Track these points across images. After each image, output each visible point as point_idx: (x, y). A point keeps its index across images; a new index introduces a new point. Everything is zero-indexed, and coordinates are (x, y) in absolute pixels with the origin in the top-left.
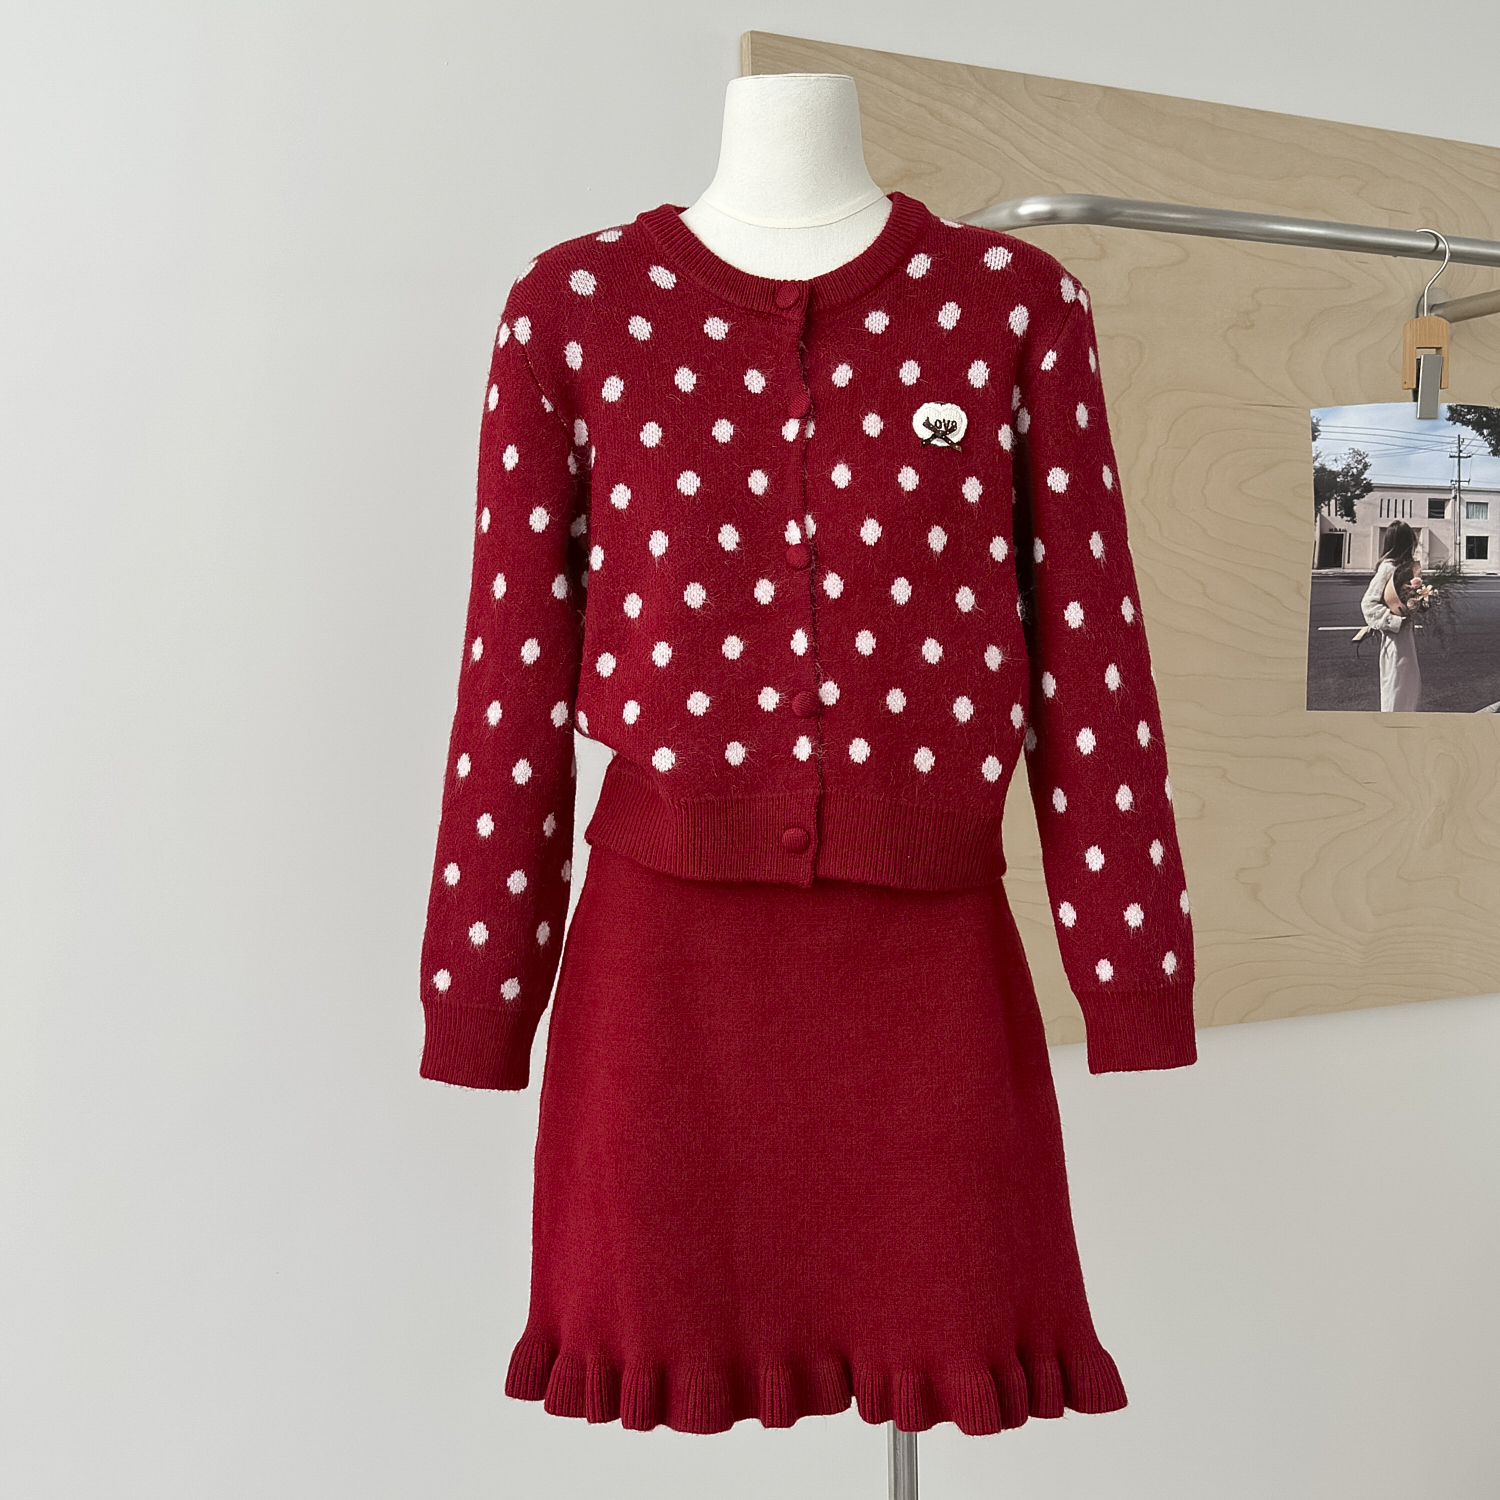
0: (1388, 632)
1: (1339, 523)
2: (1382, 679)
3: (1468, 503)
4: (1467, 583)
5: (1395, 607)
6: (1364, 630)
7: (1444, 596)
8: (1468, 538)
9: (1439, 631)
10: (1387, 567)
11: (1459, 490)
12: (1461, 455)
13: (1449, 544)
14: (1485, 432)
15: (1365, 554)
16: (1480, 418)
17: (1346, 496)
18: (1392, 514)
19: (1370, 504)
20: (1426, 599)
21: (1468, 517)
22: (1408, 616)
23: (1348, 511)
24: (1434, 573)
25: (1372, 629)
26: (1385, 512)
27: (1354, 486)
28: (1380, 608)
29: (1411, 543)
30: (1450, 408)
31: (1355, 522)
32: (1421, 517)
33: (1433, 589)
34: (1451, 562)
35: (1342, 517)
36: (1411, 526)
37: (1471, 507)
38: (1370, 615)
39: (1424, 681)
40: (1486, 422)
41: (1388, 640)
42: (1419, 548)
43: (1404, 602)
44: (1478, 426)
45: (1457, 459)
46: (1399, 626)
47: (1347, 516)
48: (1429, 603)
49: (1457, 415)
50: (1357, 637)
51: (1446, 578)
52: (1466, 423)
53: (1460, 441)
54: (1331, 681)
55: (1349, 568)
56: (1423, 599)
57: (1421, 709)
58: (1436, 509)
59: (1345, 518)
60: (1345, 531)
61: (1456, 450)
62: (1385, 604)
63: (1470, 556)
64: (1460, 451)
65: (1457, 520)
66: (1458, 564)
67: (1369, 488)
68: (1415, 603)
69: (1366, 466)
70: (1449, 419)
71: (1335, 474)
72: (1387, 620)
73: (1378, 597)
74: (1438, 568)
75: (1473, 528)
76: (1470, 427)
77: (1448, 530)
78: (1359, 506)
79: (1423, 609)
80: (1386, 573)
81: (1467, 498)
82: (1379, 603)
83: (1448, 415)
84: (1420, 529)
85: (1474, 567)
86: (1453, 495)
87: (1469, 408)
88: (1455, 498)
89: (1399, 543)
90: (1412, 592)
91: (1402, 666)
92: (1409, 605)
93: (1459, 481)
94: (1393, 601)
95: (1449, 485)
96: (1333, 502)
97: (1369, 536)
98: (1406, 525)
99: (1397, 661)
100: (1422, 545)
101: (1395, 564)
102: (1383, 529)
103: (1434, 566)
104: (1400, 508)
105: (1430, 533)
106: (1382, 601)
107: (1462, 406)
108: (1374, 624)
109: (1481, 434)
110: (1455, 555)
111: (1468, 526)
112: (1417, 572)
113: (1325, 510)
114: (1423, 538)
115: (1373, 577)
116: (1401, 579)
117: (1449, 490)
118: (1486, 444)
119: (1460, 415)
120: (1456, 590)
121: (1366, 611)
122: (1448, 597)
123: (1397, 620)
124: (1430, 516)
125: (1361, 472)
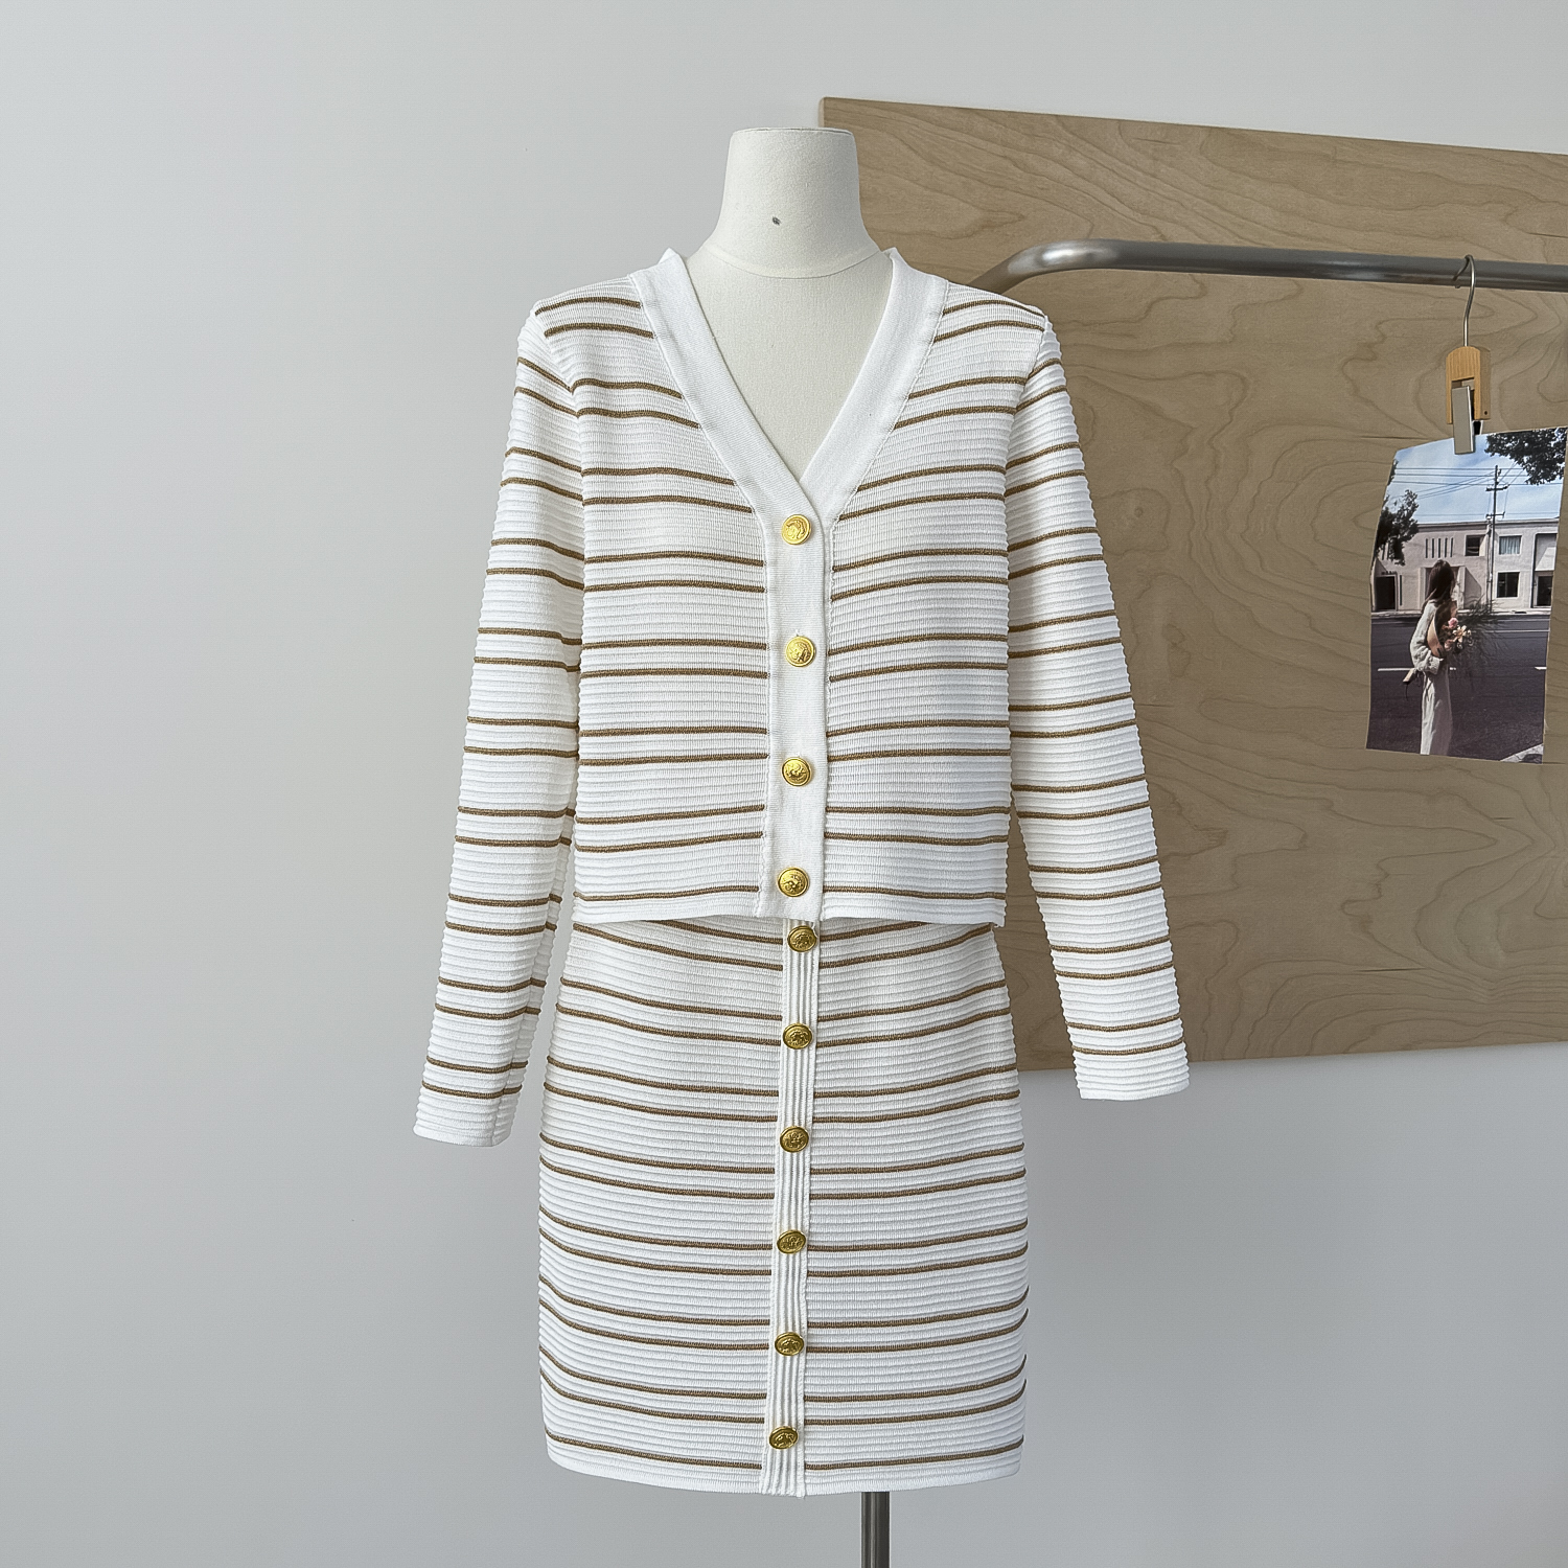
0: (1430, 674)
1: (1391, 566)
2: (1423, 722)
3: (1501, 537)
4: (1496, 623)
5: (1435, 648)
6: (1412, 671)
7: (1476, 637)
8: (1500, 574)
9: (1470, 674)
10: (1431, 607)
11: (1494, 525)
12: (1498, 487)
13: (1482, 582)
14: (1525, 459)
15: (1415, 598)
16: (1522, 444)
17: (1395, 539)
18: (1436, 554)
19: (1415, 545)
20: (1460, 640)
21: (1500, 553)
22: (1445, 657)
23: (1397, 554)
24: (1468, 613)
25: (1417, 671)
26: (1430, 552)
27: (1404, 528)
28: (1423, 650)
29: (1450, 584)
30: (1490, 439)
31: (1403, 564)
32: (1460, 555)
33: (1466, 630)
34: (1483, 602)
35: (1392, 559)
36: (1451, 565)
37: (1504, 542)
38: (1416, 657)
39: (1455, 725)
40: (1527, 448)
41: (1429, 682)
42: (1457, 588)
43: (1443, 644)
44: (1517, 454)
45: (1493, 492)
46: (1437, 668)
47: (1396, 558)
48: (1462, 644)
49: (1496, 446)
50: (1406, 680)
51: (1480, 617)
52: (1503, 453)
53: (1497, 472)
54: (1386, 720)
55: (1404, 608)
56: (1457, 641)
57: (1451, 754)
58: (1473, 545)
59: (1395, 561)
60: (1395, 573)
61: (1493, 482)
62: (1428, 646)
63: (1501, 594)
64: (1497, 483)
65: (1490, 556)
66: (1490, 602)
67: (1415, 529)
68: (1451, 645)
69: (1413, 510)
70: (1487, 451)
71: (1392, 517)
72: (1428, 663)
73: (1423, 638)
74: (1472, 607)
75: (1505, 564)
76: (1509, 456)
77: (1482, 567)
78: (1406, 548)
79: (1457, 651)
80: (1429, 615)
81: (1501, 532)
82: (1423, 644)
83: (1488, 446)
84: (1458, 568)
85: (1505, 606)
86: (1488, 530)
87: (1509, 436)
88: (1489, 533)
89: (1441, 581)
90: (1449, 633)
91: (1439, 706)
92: (1446, 646)
93: (1494, 515)
94: (1433, 641)
95: (1485, 520)
96: (1387, 545)
97: (1415, 577)
98: (1447, 564)
99: (1435, 704)
100: (1459, 585)
101: (1436, 606)
102: (1428, 570)
103: (1467, 606)
104: (1443, 548)
105: (1466, 570)
106: (1425, 643)
107: (1502, 435)
108: (1419, 665)
109: (1519, 463)
110: (1489, 594)
111: (1501, 562)
112: (1453, 614)
113: (1381, 552)
114: (1460, 577)
115: (1419, 618)
116: (1441, 619)
117: (1482, 525)
118: (1525, 472)
119: (1499, 444)
120: (1487, 630)
121: (1413, 653)
122: (1478, 639)
123: (1436, 661)
124: (1467, 554)
125: (1410, 514)
